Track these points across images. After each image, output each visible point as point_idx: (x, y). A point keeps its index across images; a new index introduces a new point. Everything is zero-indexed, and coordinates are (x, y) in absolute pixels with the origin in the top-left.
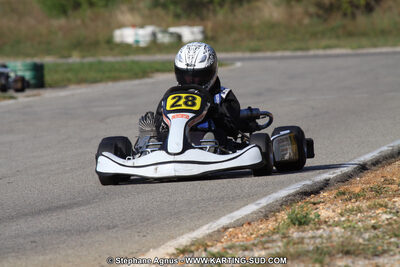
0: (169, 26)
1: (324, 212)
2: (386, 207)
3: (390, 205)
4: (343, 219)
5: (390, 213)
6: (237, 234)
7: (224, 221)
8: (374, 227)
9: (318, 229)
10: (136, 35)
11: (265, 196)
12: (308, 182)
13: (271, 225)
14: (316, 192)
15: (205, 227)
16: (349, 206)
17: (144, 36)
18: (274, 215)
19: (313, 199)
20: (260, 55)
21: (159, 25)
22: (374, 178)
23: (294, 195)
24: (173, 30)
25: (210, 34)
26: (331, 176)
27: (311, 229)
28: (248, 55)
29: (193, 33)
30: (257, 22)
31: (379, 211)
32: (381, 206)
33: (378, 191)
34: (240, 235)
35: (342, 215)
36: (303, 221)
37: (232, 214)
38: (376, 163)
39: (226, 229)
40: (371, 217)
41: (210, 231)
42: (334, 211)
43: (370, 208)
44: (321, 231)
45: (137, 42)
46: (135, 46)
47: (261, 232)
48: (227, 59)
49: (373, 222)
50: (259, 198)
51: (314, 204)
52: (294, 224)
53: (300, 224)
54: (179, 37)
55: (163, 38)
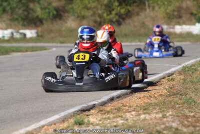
0: (20, 29)
1: (92, 119)
2: (122, 117)
3: (124, 116)
4: (101, 122)
5: (124, 120)
6: (49, 129)
7: (43, 123)
8: (115, 126)
9: (88, 127)
10: (3, 33)
11: (63, 111)
12: (85, 105)
13: (66, 125)
14: (89, 110)
15: (33, 125)
16: (104, 116)
17: (7, 34)
18: (67, 121)
19: (87, 113)
20: (65, 45)
21: (14, 29)
22: (117, 104)
23: (78, 111)
24: (21, 31)
25: (40, 34)
26: (96, 103)
27: (85, 127)
28: (59, 45)
29: (31, 33)
30: (64, 29)
31: (118, 119)
32: (120, 116)
33: (119, 110)
34: (50, 130)
35: (100, 120)
36: (81, 123)
37: (46, 120)
38: (119, 97)
39: (43, 126)
40: (114, 122)
41: (36, 127)
42: (97, 119)
43: (114, 118)
44: (89, 128)
45: (4, 37)
46: (2, 39)
47: (60, 128)
48: (48, 47)
49: (115, 124)
50: (60, 112)
51: (87, 115)
52: (77, 124)
53: (80, 124)
54: (25, 35)
55: (17, 36)
